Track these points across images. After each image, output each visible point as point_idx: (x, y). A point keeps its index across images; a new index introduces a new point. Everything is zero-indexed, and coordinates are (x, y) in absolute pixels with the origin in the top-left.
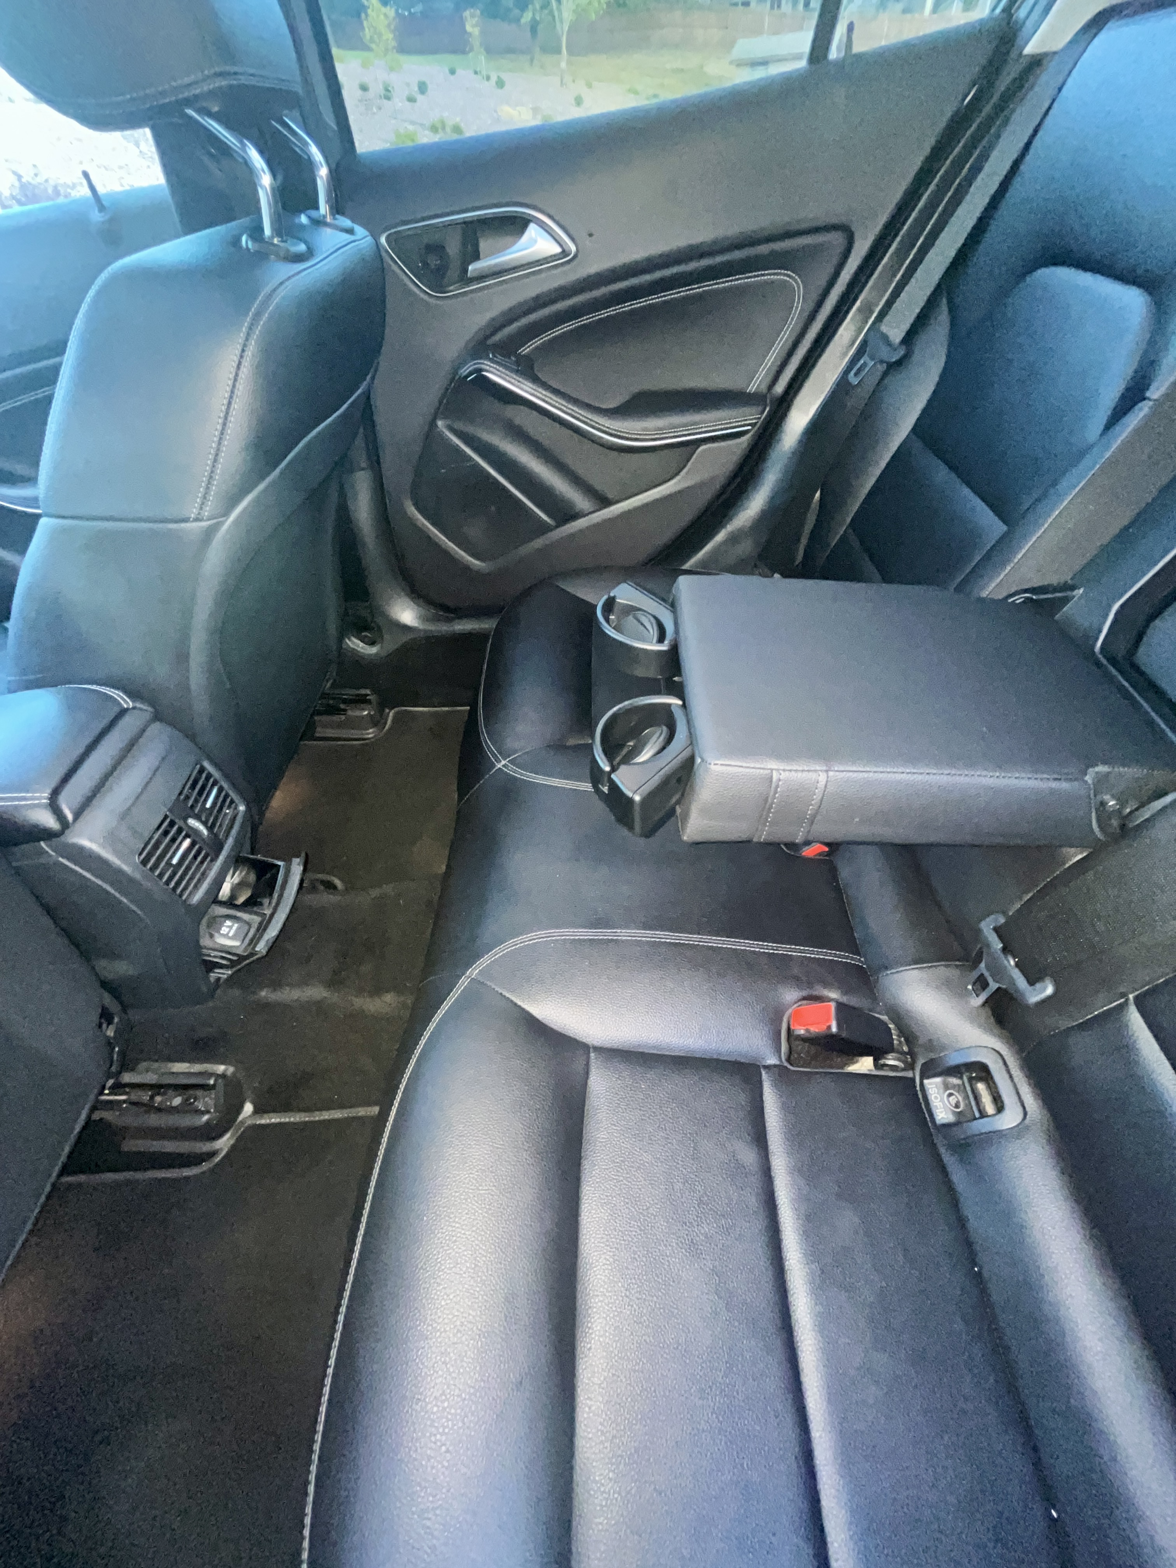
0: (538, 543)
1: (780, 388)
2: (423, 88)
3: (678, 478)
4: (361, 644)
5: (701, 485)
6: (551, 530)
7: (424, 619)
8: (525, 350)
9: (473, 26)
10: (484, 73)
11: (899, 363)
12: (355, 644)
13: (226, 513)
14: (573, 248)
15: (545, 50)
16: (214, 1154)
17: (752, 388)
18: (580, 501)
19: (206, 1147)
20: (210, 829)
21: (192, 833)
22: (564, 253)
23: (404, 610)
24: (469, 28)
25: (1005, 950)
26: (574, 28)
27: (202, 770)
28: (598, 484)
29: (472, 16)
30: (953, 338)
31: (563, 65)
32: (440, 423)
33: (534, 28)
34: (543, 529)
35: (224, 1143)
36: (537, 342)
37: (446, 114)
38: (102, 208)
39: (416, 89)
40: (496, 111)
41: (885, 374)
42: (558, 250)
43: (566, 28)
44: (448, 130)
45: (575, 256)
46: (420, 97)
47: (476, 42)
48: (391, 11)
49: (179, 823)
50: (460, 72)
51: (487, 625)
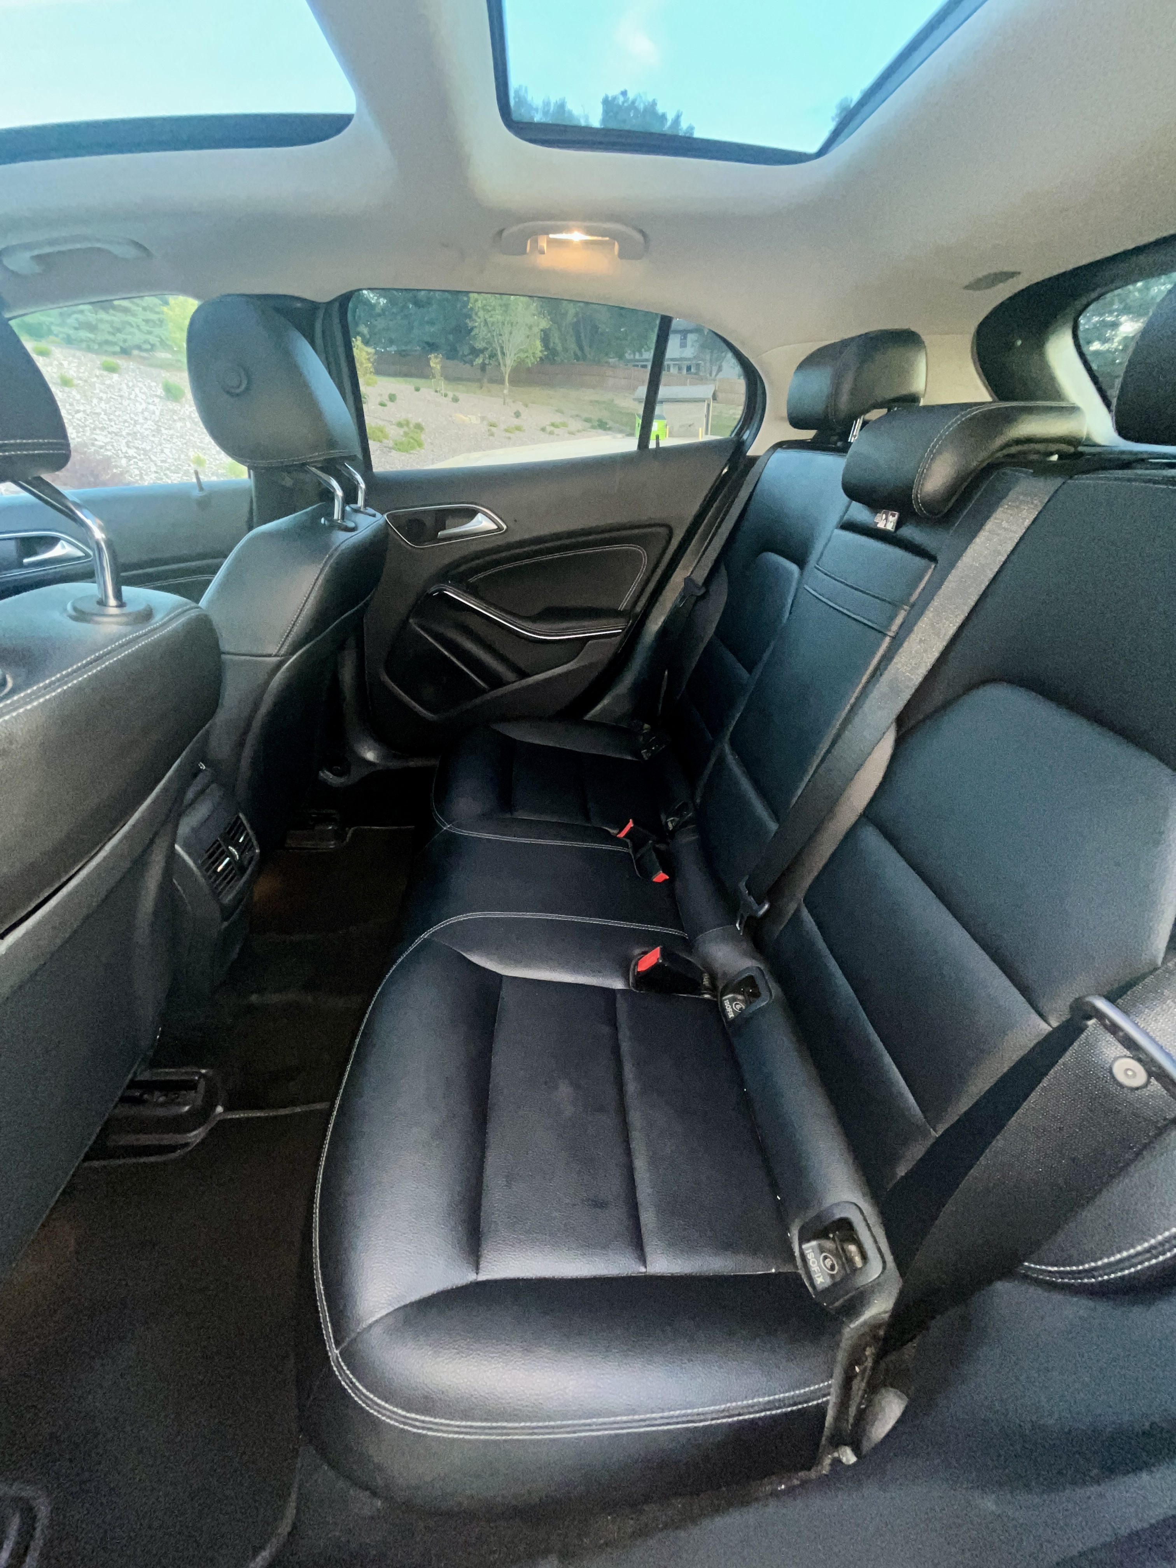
0: (478, 701)
1: (638, 609)
2: (392, 398)
3: (576, 660)
4: (331, 776)
5: (591, 666)
6: (486, 693)
7: (385, 757)
8: (471, 580)
9: (436, 363)
10: (443, 392)
11: (703, 597)
12: (327, 776)
13: (292, 654)
14: (505, 527)
15: (492, 381)
16: (187, 1145)
17: (622, 607)
18: (509, 675)
19: (180, 1139)
20: (240, 857)
21: (231, 855)
22: (500, 528)
23: (370, 750)
24: (432, 364)
25: (749, 894)
26: (515, 370)
27: (238, 818)
28: (522, 665)
29: (436, 357)
30: (730, 583)
31: (506, 392)
32: (411, 621)
33: (483, 367)
34: (483, 692)
35: (196, 1136)
36: (481, 576)
37: (410, 416)
38: (201, 488)
39: (387, 398)
40: (451, 416)
41: (696, 602)
42: (495, 527)
43: (508, 370)
44: (411, 426)
45: (506, 530)
46: (389, 404)
47: (438, 375)
48: (371, 350)
49: (224, 847)
50: (423, 390)
51: (434, 762)
